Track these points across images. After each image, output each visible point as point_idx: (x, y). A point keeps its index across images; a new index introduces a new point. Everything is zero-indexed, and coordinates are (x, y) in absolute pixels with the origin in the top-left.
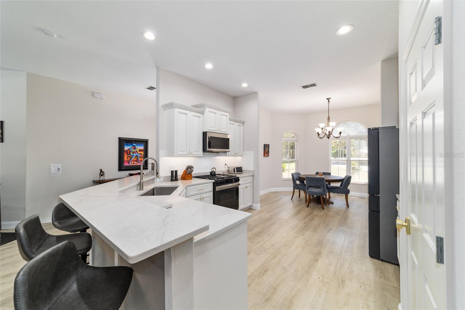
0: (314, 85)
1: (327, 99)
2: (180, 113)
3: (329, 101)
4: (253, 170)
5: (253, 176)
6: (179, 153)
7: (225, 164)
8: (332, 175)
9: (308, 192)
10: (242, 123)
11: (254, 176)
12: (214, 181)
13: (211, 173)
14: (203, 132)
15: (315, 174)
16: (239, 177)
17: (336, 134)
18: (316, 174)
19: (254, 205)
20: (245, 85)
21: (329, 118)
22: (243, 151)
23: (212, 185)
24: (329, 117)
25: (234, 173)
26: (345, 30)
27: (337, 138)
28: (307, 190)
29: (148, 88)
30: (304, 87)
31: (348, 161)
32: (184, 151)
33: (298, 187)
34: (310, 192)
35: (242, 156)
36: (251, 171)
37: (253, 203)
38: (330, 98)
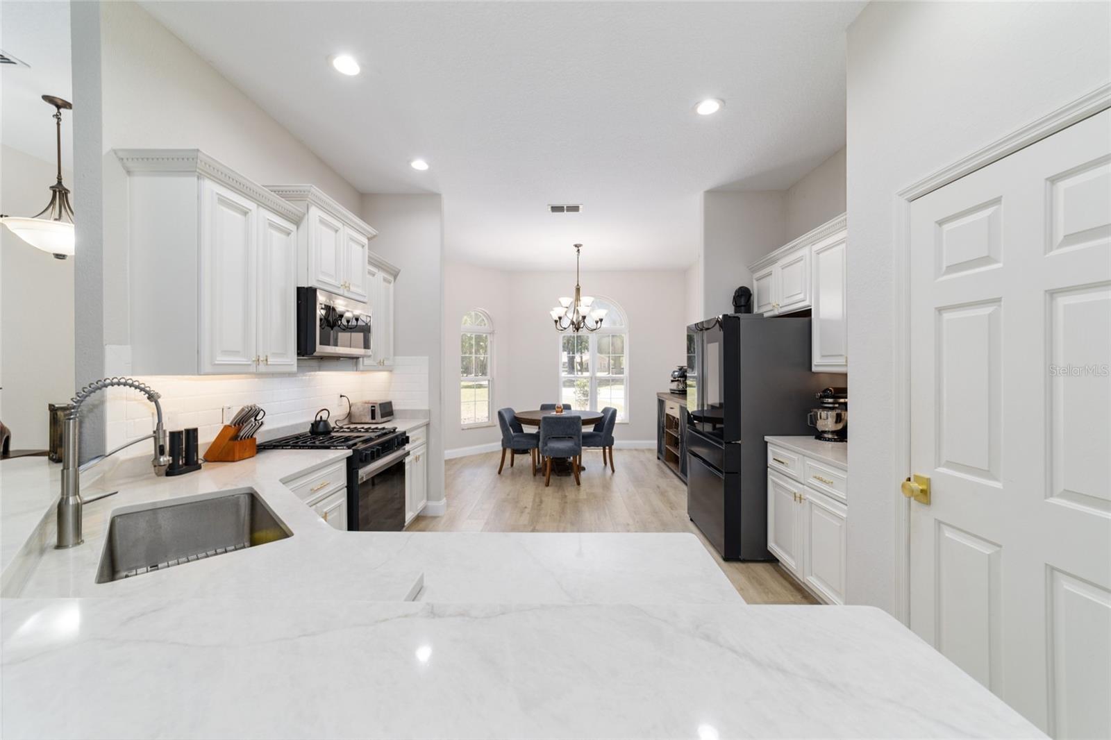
0: (575, 209)
1: (576, 246)
2: (223, 201)
3: (578, 250)
4: (426, 407)
5: (428, 425)
6: (221, 359)
7: (341, 396)
8: (573, 408)
9: (546, 450)
10: (391, 274)
11: (431, 425)
12: (349, 452)
13: (315, 425)
14: (298, 289)
15: (539, 409)
16: (405, 433)
17: (590, 322)
18: (541, 409)
19: (432, 504)
20: (420, 165)
21: (578, 290)
22: (395, 354)
23: (343, 466)
24: (578, 285)
25: (374, 421)
26: (708, 107)
27: (592, 330)
28: (545, 448)
30: (556, 209)
31: (593, 379)
32: (236, 353)
33: (518, 441)
34: (552, 450)
35: (391, 371)
36: (419, 411)
37: (428, 499)
38: (581, 245)
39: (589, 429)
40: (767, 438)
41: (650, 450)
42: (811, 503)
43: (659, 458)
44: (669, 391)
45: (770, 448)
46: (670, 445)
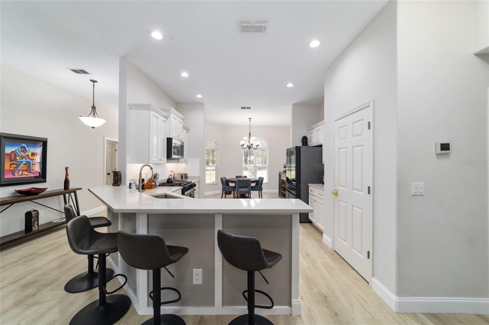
0: (249, 108)
1: (249, 118)
2: (154, 116)
3: (250, 120)
4: (199, 176)
5: (199, 181)
6: (153, 159)
7: (172, 171)
8: (248, 177)
9: (239, 192)
10: (187, 130)
12: (182, 187)
13: (168, 179)
14: (167, 138)
15: (235, 178)
16: (194, 183)
17: (254, 146)
20: (199, 96)
21: (250, 134)
22: (188, 158)
23: (181, 191)
25: (182, 180)
26: (290, 85)
27: (255, 149)
28: (238, 191)
29: (72, 70)
30: (242, 108)
31: (255, 167)
32: (156, 157)
33: (227, 189)
34: (240, 191)
35: (186, 163)
36: (196, 177)
38: (251, 118)
39: (253, 185)
40: (309, 184)
41: (276, 193)
42: (318, 202)
43: (279, 196)
44: (283, 171)
45: (309, 187)
46: (283, 190)
